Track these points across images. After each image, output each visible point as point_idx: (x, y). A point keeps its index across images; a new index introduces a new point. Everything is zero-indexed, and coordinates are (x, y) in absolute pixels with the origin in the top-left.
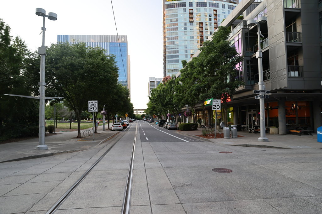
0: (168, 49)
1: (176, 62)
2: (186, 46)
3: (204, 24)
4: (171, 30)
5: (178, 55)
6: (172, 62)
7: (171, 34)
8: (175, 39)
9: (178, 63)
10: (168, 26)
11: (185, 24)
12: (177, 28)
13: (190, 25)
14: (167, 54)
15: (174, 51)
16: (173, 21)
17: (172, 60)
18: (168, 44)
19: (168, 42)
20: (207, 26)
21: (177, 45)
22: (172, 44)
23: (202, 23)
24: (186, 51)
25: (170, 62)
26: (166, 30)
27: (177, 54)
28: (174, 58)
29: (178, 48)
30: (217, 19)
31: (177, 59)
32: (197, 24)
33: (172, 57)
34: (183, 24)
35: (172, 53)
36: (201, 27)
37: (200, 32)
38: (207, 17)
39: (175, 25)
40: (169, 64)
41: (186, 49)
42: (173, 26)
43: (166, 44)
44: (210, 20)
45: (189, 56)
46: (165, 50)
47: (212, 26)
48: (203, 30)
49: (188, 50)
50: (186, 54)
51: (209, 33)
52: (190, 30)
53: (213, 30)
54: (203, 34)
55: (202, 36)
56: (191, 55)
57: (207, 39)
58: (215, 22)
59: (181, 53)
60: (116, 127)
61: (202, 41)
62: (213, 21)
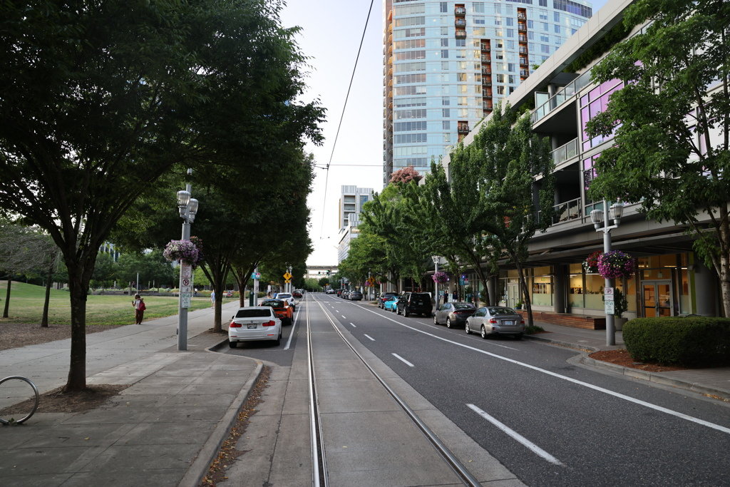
0: (399, 106)
1: (419, 140)
2: (447, 99)
3: (493, 45)
4: (408, 58)
5: (425, 123)
6: (409, 141)
7: (408, 66)
8: (418, 81)
9: (424, 144)
10: (398, 48)
11: (445, 42)
12: (423, 53)
13: (458, 45)
14: (395, 120)
15: (414, 111)
16: (413, 35)
17: (409, 135)
18: (398, 94)
19: (398, 88)
20: (500, 49)
21: (423, 96)
22: (409, 93)
23: (488, 41)
24: (446, 113)
25: (403, 139)
26: (394, 59)
27: (421, 119)
28: (414, 129)
29: (424, 104)
30: (525, 33)
31: (421, 131)
32: (476, 43)
33: (409, 126)
34: (439, 42)
35: (409, 117)
36: (486, 52)
37: (483, 63)
38: (500, 26)
39: (418, 46)
40: (399, 145)
41: (446, 107)
42: (413, 47)
43: (392, 93)
44: (510, 33)
45: (454, 127)
46: (390, 109)
47: (513, 50)
48: (490, 58)
49: (451, 111)
50: (447, 119)
51: (505, 67)
52: (457, 57)
53: (517, 60)
54: (490, 69)
55: (487, 75)
56: (459, 122)
57: (502, 81)
58: (521, 39)
59: (434, 118)
60: (246, 327)
61: (487, 87)
62: (516, 37)
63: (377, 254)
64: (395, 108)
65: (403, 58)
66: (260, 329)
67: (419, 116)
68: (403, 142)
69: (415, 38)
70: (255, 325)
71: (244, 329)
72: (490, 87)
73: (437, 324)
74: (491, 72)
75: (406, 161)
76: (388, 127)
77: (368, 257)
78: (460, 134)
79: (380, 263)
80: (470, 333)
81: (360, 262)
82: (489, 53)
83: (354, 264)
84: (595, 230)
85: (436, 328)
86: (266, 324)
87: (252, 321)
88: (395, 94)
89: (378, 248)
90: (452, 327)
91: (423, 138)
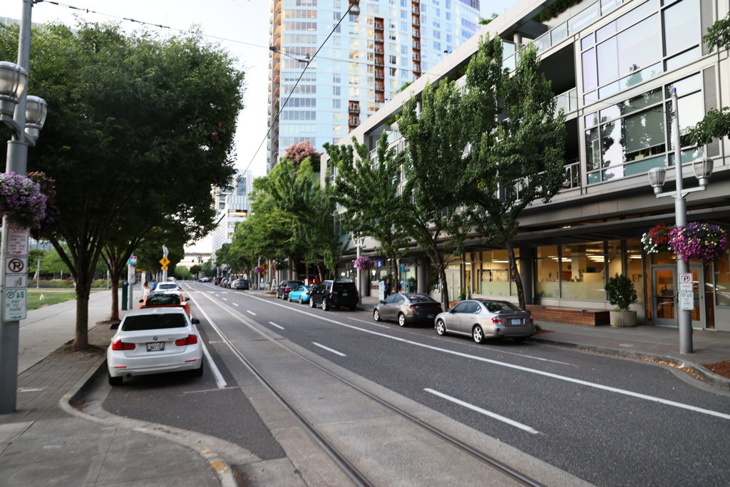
0: (287, 80)
1: (308, 117)
2: (338, 77)
3: (386, 24)
4: (298, 28)
5: (314, 100)
6: (297, 118)
7: (298, 38)
9: (313, 122)
10: (287, 17)
11: (337, 16)
12: (315, 26)
13: (351, 20)
14: (283, 95)
15: (303, 87)
16: (304, 4)
17: (297, 112)
18: (286, 67)
19: (286, 60)
20: (392, 29)
21: (313, 71)
22: (297, 67)
23: (381, 20)
24: (337, 91)
25: (291, 116)
26: (282, 29)
27: (311, 96)
28: (303, 105)
29: (314, 80)
30: (418, 16)
31: (310, 109)
32: (369, 21)
33: (297, 102)
34: (331, 15)
35: (298, 92)
36: (379, 31)
37: (376, 43)
38: (394, 6)
39: (309, 16)
40: (286, 121)
41: (337, 84)
42: (304, 16)
43: (279, 65)
44: (403, 14)
45: (345, 106)
46: (277, 83)
47: (405, 32)
48: (383, 38)
49: (342, 89)
50: (337, 97)
51: (398, 49)
52: (350, 33)
53: (411, 43)
54: (383, 49)
55: (380, 56)
56: (350, 101)
57: (394, 62)
58: (414, 22)
59: (324, 95)
60: (144, 348)
61: (380, 68)
62: (410, 20)
63: (277, 236)
64: (282, 82)
65: (293, 28)
66: (172, 352)
67: (308, 91)
68: (291, 118)
69: (306, 8)
70: (161, 344)
71: (140, 354)
72: (382, 68)
73: (380, 320)
74: (383, 51)
75: (293, 140)
76: (274, 102)
77: (265, 239)
78: (350, 114)
79: (281, 246)
80: (445, 334)
81: (256, 245)
82: (382, 32)
83: (250, 248)
84: (655, 195)
85: (379, 325)
86: (183, 342)
87: (155, 338)
88: (283, 66)
89: (279, 228)
90: (408, 324)
91: (312, 115)
